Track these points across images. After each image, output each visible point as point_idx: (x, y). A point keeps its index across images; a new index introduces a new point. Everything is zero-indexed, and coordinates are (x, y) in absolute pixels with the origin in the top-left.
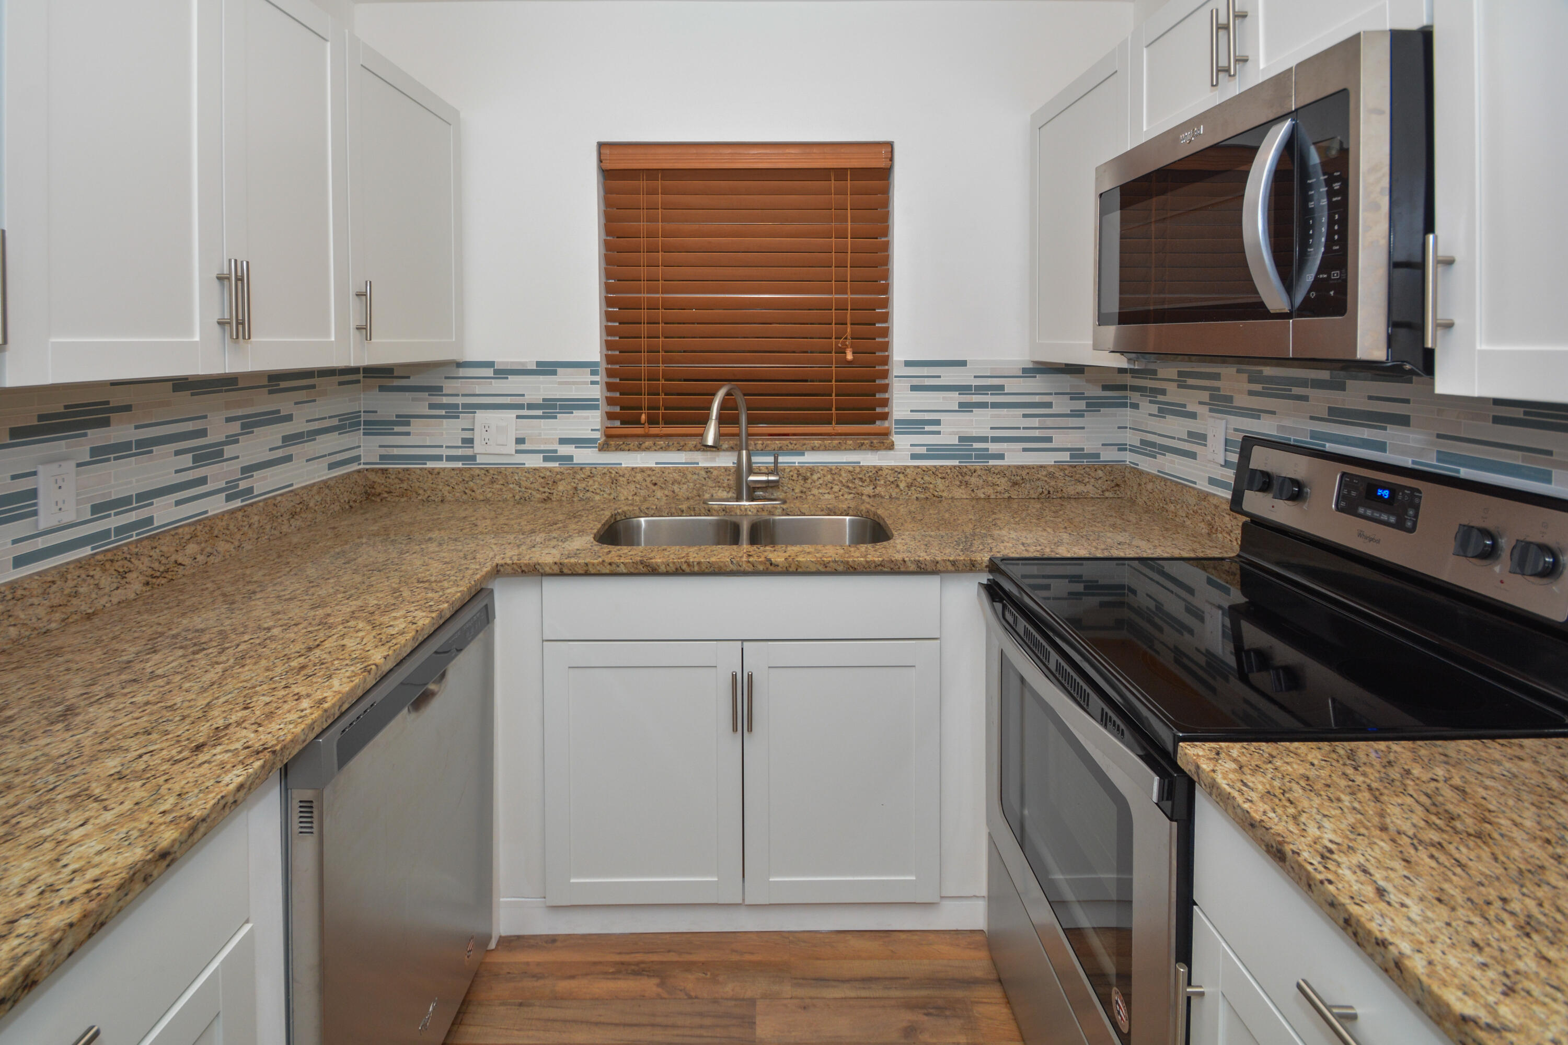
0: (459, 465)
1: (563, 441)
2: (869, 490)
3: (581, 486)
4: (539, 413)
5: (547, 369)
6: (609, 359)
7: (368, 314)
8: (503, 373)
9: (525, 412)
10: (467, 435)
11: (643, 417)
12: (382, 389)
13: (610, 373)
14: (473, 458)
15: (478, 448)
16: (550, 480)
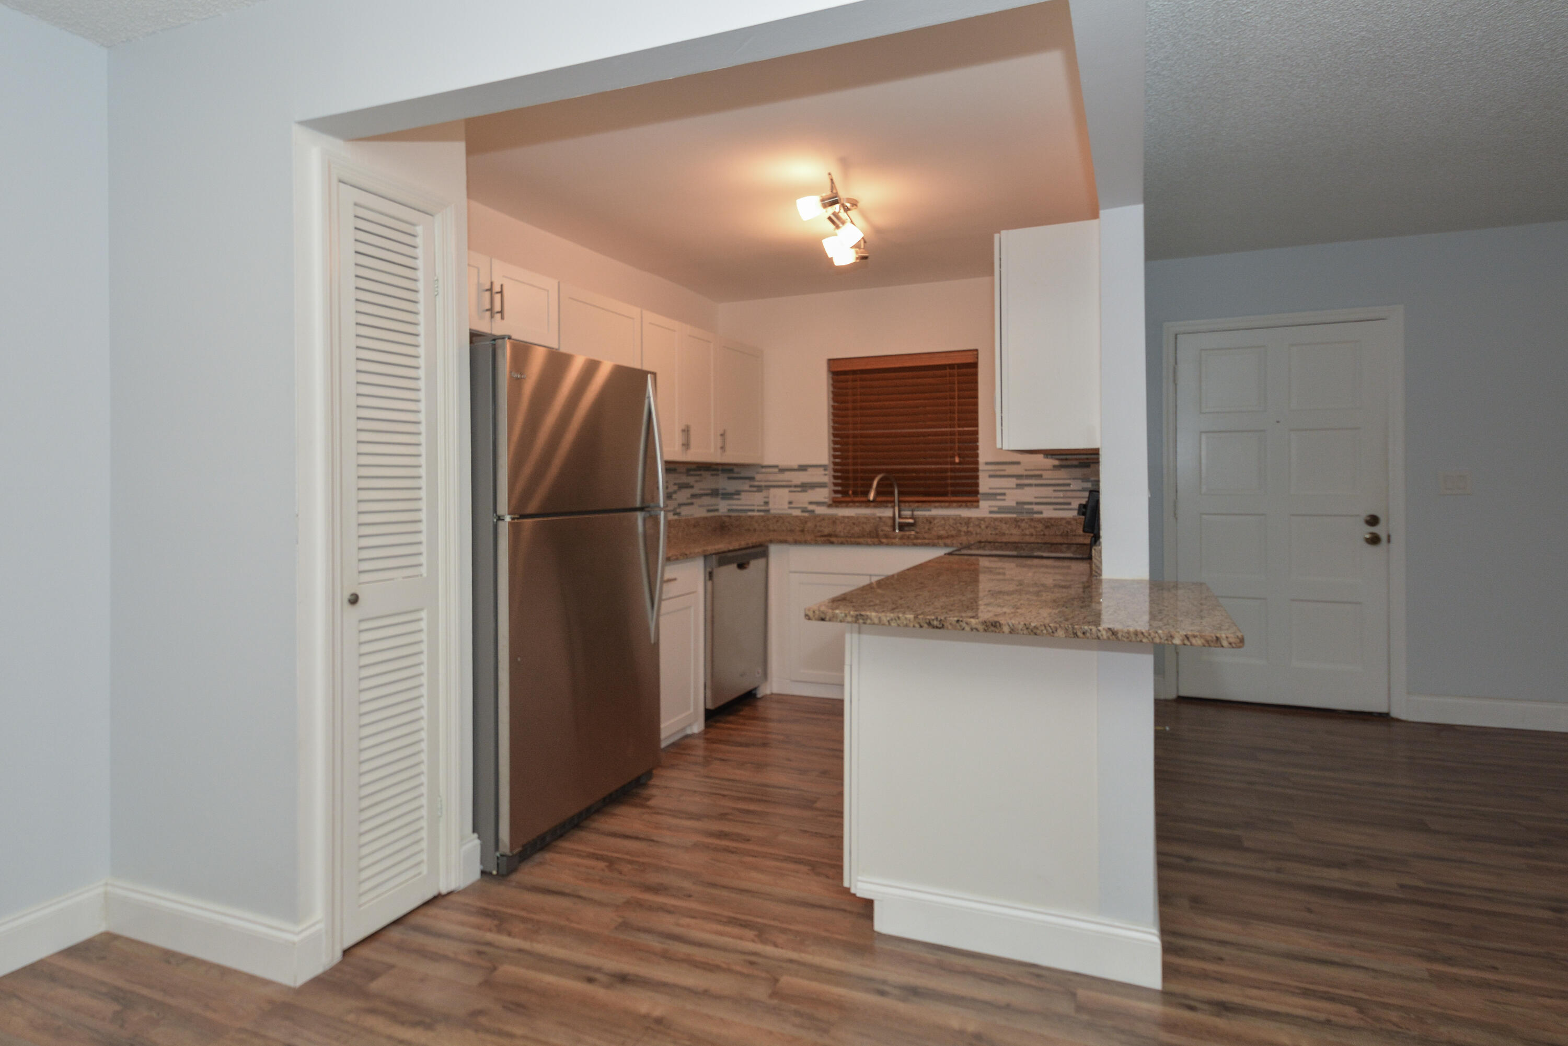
0: (762, 514)
1: (811, 503)
2: (964, 529)
3: (818, 524)
4: (799, 489)
5: (803, 468)
6: (835, 464)
7: (724, 441)
8: (782, 470)
9: (793, 489)
10: (766, 500)
11: (850, 492)
12: (729, 478)
13: (835, 471)
14: (768, 511)
15: (771, 506)
16: (804, 521)
